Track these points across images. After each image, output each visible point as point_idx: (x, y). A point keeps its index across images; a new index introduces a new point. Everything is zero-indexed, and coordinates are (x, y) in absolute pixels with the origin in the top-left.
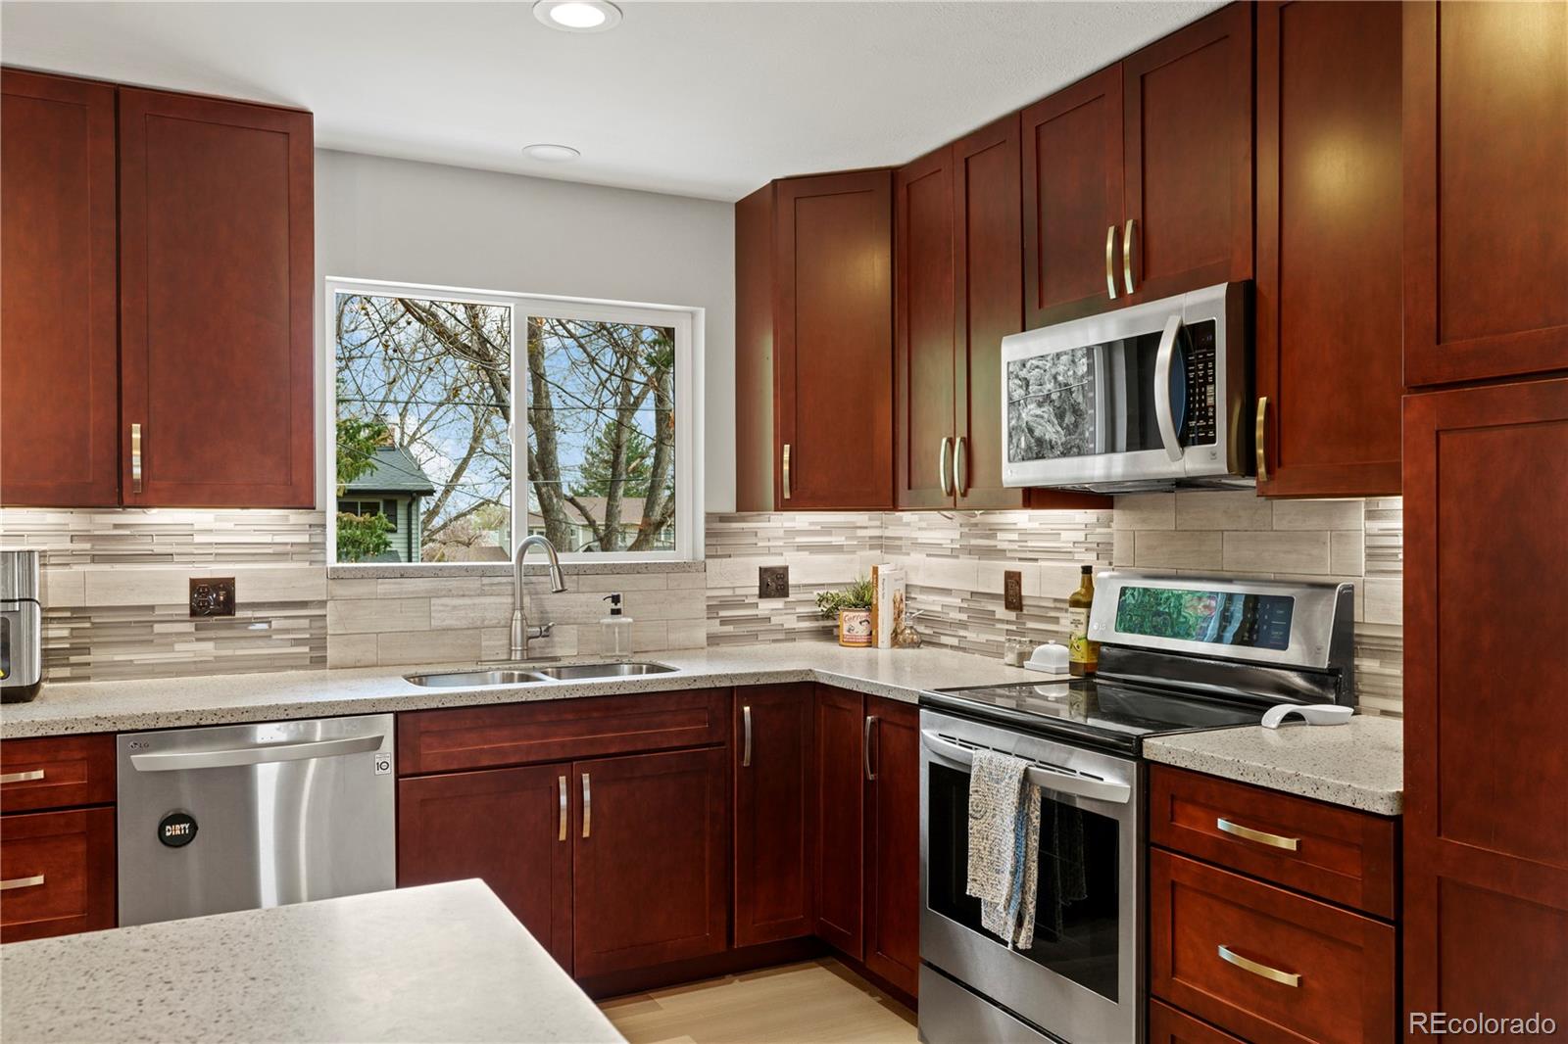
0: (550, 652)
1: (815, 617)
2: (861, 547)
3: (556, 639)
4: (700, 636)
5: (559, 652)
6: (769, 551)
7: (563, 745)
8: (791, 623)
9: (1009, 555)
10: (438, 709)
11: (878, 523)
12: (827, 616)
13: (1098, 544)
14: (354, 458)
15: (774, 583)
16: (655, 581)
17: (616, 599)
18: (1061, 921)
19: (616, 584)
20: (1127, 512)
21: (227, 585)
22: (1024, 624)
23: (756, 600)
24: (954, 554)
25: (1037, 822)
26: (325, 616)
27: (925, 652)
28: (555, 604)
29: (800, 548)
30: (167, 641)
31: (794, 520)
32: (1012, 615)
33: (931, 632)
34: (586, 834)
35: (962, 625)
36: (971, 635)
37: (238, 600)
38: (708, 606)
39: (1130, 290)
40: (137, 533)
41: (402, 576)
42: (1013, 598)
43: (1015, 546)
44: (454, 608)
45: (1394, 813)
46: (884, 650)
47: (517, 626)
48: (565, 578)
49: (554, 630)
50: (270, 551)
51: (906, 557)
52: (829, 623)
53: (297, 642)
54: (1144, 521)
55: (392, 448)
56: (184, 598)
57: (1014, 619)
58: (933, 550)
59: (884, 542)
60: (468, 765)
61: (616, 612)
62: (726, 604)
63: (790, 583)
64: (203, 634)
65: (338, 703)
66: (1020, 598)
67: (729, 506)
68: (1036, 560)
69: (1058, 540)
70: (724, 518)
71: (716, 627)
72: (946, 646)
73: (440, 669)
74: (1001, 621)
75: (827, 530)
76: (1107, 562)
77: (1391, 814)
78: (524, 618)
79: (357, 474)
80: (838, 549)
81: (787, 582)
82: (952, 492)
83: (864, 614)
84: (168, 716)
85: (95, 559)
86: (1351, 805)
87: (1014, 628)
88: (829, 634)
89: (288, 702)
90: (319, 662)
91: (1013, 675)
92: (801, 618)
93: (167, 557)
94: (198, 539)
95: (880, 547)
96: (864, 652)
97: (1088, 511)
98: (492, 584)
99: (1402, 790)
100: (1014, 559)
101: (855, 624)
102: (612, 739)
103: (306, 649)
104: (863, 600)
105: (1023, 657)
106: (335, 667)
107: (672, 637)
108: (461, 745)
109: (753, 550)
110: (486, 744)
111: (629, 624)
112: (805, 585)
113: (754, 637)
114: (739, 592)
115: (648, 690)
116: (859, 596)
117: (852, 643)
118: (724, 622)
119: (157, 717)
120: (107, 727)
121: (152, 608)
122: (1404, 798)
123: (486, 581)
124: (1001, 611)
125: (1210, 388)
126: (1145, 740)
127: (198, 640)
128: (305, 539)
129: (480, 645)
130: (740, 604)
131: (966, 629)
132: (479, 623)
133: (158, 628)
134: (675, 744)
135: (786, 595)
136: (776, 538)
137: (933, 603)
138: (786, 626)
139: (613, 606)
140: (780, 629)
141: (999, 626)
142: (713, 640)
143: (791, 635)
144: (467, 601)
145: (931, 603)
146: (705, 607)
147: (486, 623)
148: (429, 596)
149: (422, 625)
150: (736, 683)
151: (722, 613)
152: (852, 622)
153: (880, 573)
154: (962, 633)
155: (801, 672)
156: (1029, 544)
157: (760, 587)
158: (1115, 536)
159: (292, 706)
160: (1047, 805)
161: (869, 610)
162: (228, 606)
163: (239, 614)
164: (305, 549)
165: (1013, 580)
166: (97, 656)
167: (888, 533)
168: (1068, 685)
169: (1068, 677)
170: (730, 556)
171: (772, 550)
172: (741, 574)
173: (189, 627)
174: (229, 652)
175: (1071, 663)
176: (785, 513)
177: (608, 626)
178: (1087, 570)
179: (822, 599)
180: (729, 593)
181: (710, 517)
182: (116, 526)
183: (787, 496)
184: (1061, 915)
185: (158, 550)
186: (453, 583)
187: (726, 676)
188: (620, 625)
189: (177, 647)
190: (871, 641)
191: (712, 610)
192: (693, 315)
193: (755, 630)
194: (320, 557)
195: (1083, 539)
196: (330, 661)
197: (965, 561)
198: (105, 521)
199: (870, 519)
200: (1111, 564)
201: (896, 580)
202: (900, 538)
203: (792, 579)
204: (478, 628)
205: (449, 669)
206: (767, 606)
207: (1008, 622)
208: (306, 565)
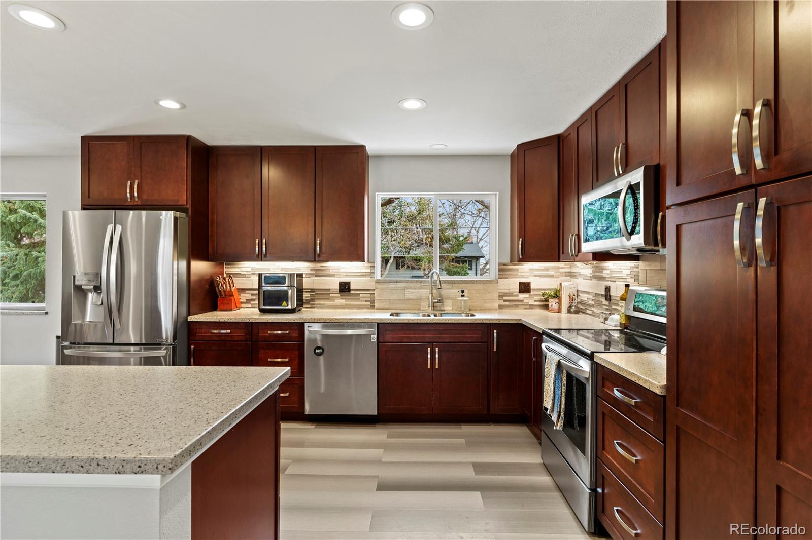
0: (442, 308)
1: (541, 301)
2: (561, 275)
3: (445, 304)
4: (496, 305)
5: (446, 308)
6: (523, 277)
7: (430, 338)
8: (532, 302)
9: (607, 279)
10: (390, 323)
11: (569, 267)
12: (546, 300)
13: (635, 275)
14: (458, 246)
15: (525, 288)
16: (480, 286)
17: (463, 292)
18: (577, 422)
19: (463, 286)
20: (644, 262)
21: (348, 284)
22: (611, 307)
23: (518, 294)
24: (591, 279)
25: (565, 382)
26: (374, 294)
27: (581, 316)
28: (444, 292)
29: (536, 276)
30: (333, 299)
31: (533, 265)
32: (607, 303)
33: (584, 308)
34: (437, 367)
35: (592, 306)
36: (595, 310)
37: (351, 288)
38: (499, 295)
39: (621, 172)
40: (327, 269)
41: (397, 282)
42: (608, 297)
43: (608, 276)
44: (412, 292)
45: (663, 394)
46: (564, 314)
47: (430, 299)
48: (442, 284)
49: (444, 301)
50: (360, 274)
51: (576, 280)
52: (546, 303)
53: (366, 301)
54: (649, 266)
55: (472, 243)
56: (338, 287)
57: (608, 304)
58: (585, 277)
59: (571, 274)
60: (400, 341)
61: (463, 296)
62: (506, 295)
63: (531, 288)
64: (342, 298)
65: (361, 319)
66: (610, 296)
67: (507, 260)
68: (615, 281)
69: (622, 274)
70: (505, 265)
71: (502, 303)
72: (588, 314)
73: (405, 311)
74: (604, 305)
75: (547, 269)
76: (637, 283)
77: (661, 394)
78: (433, 296)
79: (459, 251)
80: (552, 276)
81: (530, 288)
82: (573, 255)
83: (557, 300)
84: (317, 319)
85: (316, 276)
86: (648, 388)
87: (608, 308)
88: (546, 307)
89: (348, 318)
90: (373, 307)
91: (602, 326)
92: (535, 301)
93: (333, 275)
94: (341, 270)
95: (570, 275)
96: (557, 314)
97: (632, 262)
98: (424, 286)
99: (666, 384)
100: (608, 281)
101: (554, 304)
102: (446, 337)
103: (369, 303)
104: (557, 295)
105: (606, 319)
106: (377, 309)
107: (486, 305)
108: (397, 335)
109: (516, 276)
110: (405, 335)
111: (467, 300)
112: (537, 289)
113: (517, 307)
114: (511, 291)
115: (459, 322)
116: (556, 294)
117: (553, 311)
118: (505, 301)
119: (314, 319)
120: (303, 321)
121: (330, 290)
122: (667, 388)
123: (422, 284)
124: (605, 302)
125: (639, 210)
126: (595, 354)
127: (341, 299)
128: (369, 271)
129: (420, 305)
130: (511, 295)
131: (594, 308)
132: (420, 298)
133: (331, 295)
134: (469, 341)
135: (530, 292)
136: (525, 272)
137: (585, 297)
138: (530, 303)
139: (462, 294)
140: (527, 304)
141: (604, 307)
142: (501, 307)
143: (532, 307)
144: (416, 291)
145: (584, 297)
146: (498, 295)
147: (422, 298)
148: (404, 289)
149: (402, 297)
150: (491, 322)
151: (504, 298)
152: (553, 303)
153: (562, 285)
154: (593, 309)
155: (517, 320)
156: (613, 275)
157: (519, 289)
158: (640, 273)
159: (348, 319)
160: (570, 377)
161: (558, 299)
162: (349, 290)
163: (352, 292)
164: (369, 273)
165: (608, 289)
166: (316, 302)
167: (573, 270)
168: (619, 331)
169: (619, 328)
170: (507, 278)
171: (524, 276)
172: (511, 284)
173: (339, 295)
174: (349, 303)
175: (620, 323)
176: (529, 263)
177: (460, 300)
178: (627, 286)
179: (543, 295)
180: (507, 291)
181: (500, 264)
182: (321, 267)
183: (521, 257)
184: (577, 419)
185: (331, 273)
186: (412, 285)
187: (487, 319)
188: (464, 300)
189: (336, 301)
190: (559, 311)
191: (501, 296)
192: (496, 194)
193: (517, 304)
194: (373, 276)
195: (630, 273)
196: (376, 307)
197: (594, 281)
198: (318, 266)
199: (565, 265)
200: (639, 283)
201: (570, 288)
202: (575, 272)
203: (532, 287)
204: (420, 299)
205: (407, 311)
206: (522, 296)
207: (606, 306)
208: (370, 278)
